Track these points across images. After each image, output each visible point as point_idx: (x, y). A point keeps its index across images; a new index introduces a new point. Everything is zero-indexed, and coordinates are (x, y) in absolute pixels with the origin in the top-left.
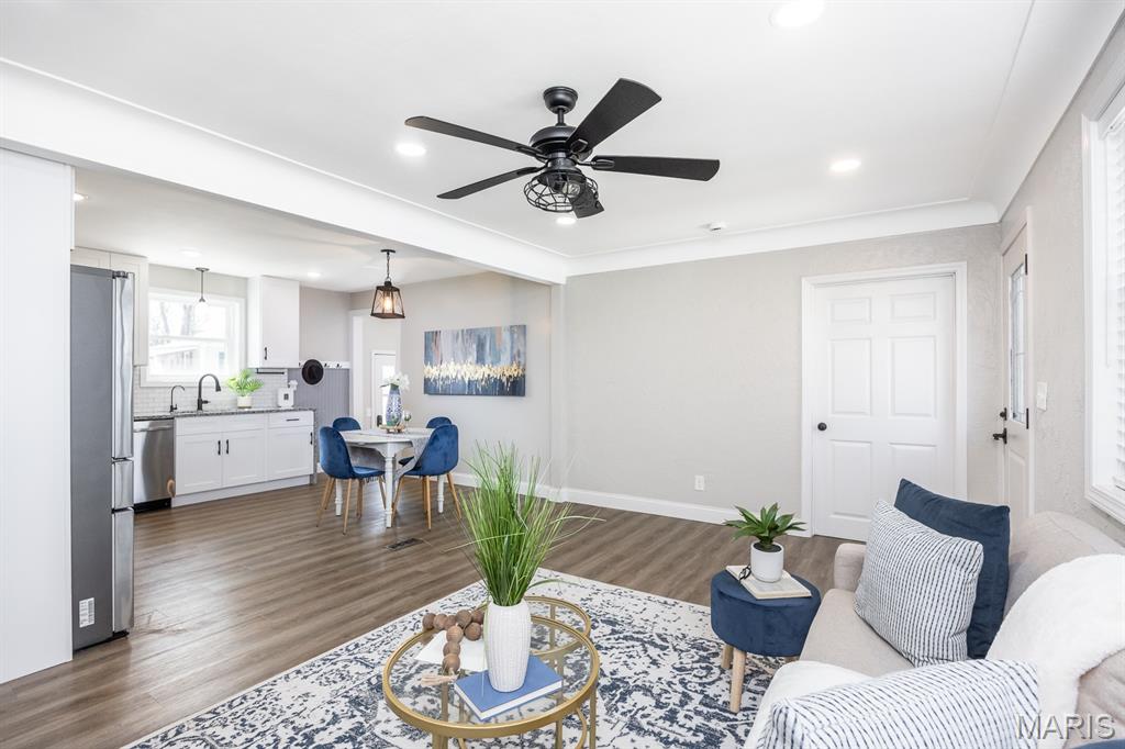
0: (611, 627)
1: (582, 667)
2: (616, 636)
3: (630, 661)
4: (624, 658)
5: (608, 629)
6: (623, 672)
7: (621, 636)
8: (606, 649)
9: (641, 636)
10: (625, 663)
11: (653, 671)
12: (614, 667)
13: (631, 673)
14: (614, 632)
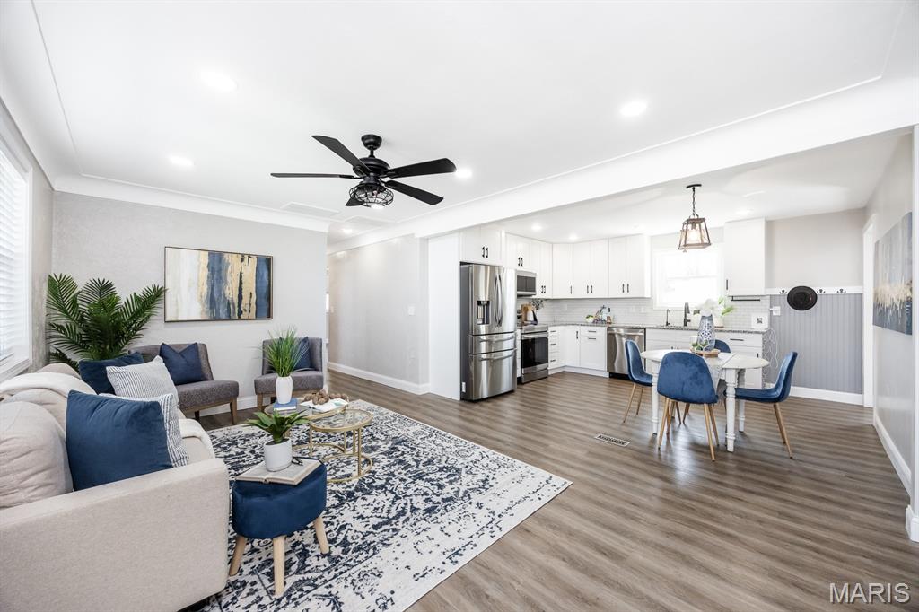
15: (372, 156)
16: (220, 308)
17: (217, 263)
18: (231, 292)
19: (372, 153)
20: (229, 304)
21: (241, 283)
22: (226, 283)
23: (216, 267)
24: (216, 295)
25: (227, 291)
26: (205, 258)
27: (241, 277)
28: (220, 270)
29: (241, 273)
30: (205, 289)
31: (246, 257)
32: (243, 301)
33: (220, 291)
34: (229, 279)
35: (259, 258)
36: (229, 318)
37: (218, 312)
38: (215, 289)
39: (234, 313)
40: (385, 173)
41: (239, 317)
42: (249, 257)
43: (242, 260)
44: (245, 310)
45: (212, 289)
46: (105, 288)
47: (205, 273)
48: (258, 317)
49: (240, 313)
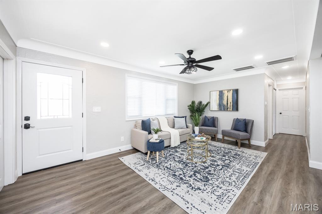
0: (175, 174)
1: (186, 165)
2: (175, 171)
3: (175, 165)
4: (176, 166)
5: (177, 174)
6: (178, 164)
7: (174, 171)
8: (179, 168)
9: (169, 170)
10: (176, 165)
11: (171, 163)
12: (179, 165)
13: (176, 163)
14: (175, 172)
15: (190, 57)
16: (222, 107)
17: (221, 93)
18: (225, 102)
19: (190, 56)
20: (224, 106)
21: (227, 99)
22: (223, 99)
23: (221, 95)
24: (221, 103)
25: (224, 102)
26: (218, 93)
27: (227, 97)
28: (222, 96)
29: (228, 96)
30: (218, 102)
31: (229, 90)
32: (228, 105)
33: (222, 102)
34: (224, 98)
35: (233, 90)
36: (224, 110)
37: (221, 109)
38: (221, 101)
39: (226, 109)
40: (195, 62)
41: (227, 110)
42: (230, 90)
43: (228, 92)
44: (229, 108)
45: (220, 101)
46: (201, 103)
47: (218, 97)
48: (233, 110)
49: (227, 109)
